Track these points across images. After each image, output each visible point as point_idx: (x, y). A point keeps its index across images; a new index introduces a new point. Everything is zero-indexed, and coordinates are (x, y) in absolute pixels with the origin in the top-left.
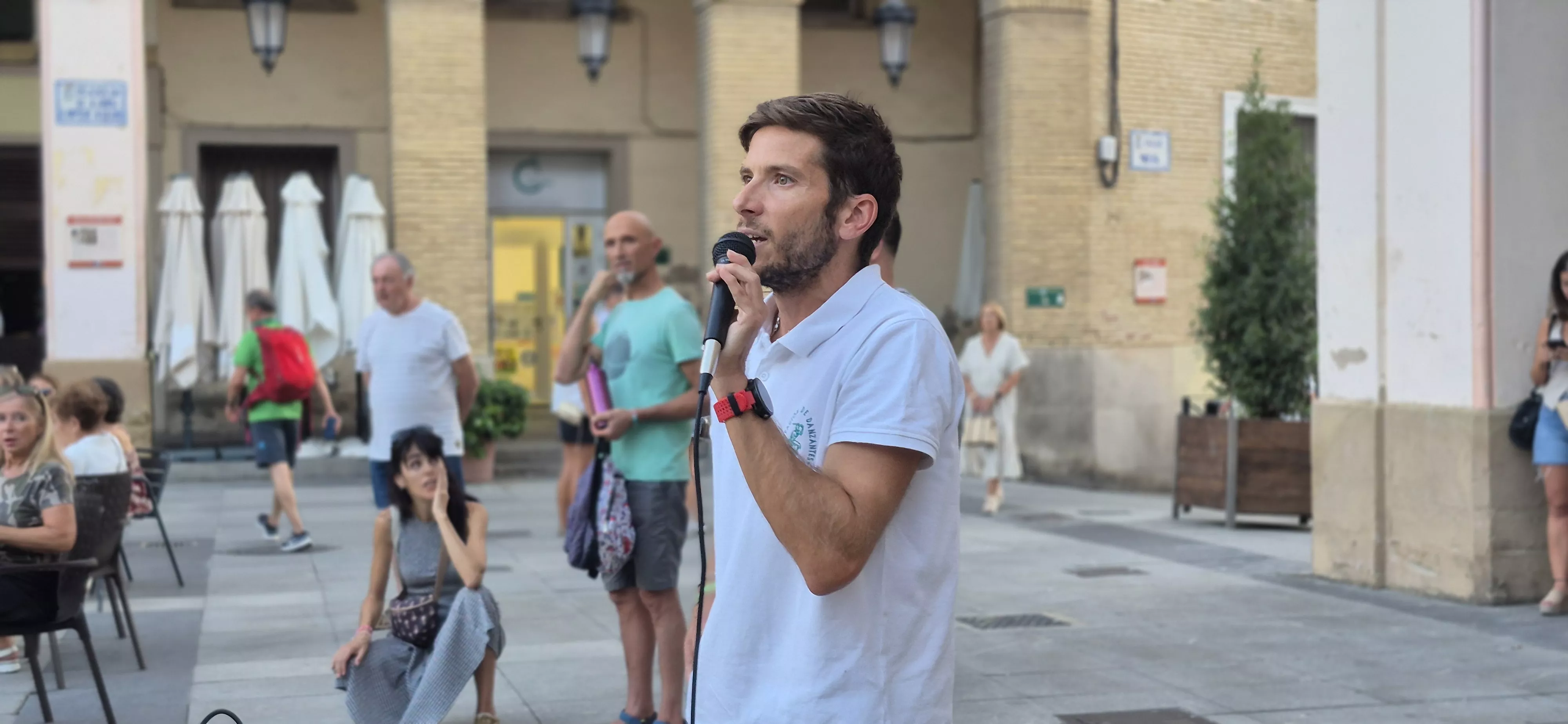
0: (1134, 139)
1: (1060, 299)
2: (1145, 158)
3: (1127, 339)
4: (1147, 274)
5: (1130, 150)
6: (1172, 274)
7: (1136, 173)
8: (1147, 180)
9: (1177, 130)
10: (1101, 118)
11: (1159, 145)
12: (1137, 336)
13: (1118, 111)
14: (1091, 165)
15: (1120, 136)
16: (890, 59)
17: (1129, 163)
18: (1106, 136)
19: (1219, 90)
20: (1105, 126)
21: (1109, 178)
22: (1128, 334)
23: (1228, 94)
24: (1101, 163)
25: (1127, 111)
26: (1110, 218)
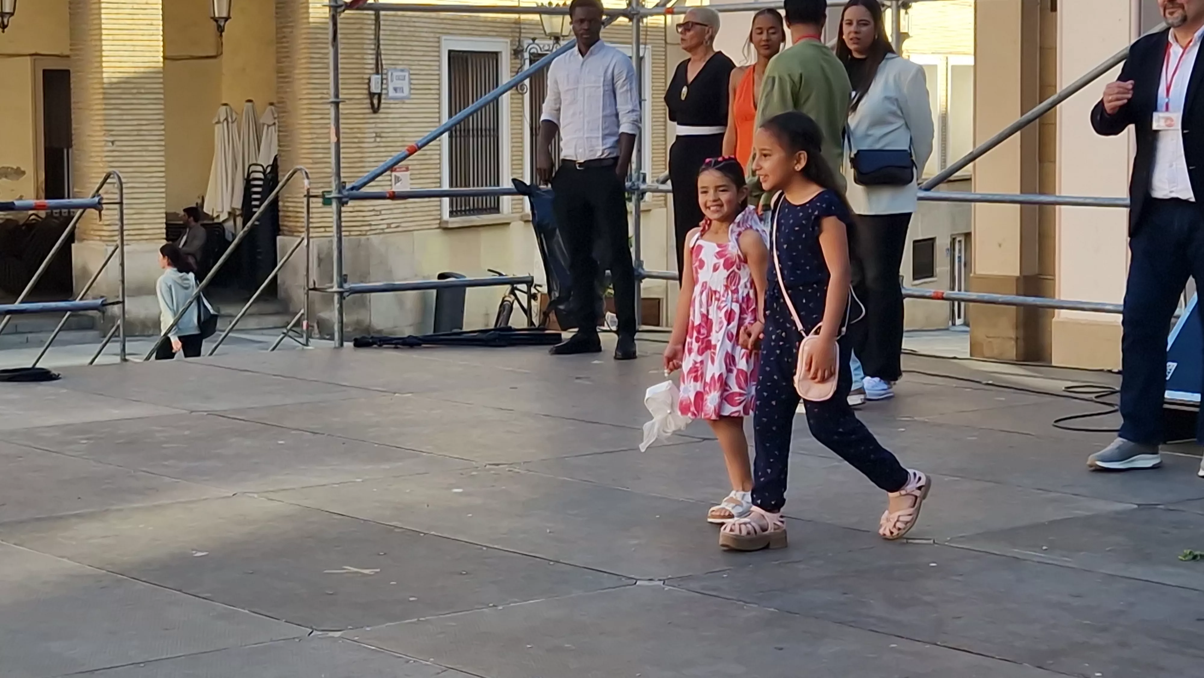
0: (390, 74)
2: (396, 90)
3: (387, 228)
4: (399, 178)
5: (387, 84)
6: (413, 177)
7: (392, 101)
8: (397, 106)
9: (414, 67)
10: (371, 60)
11: (404, 79)
12: (393, 226)
13: (380, 54)
14: (366, 96)
15: (382, 74)
16: (219, 13)
17: (387, 94)
18: (373, 74)
19: (438, 35)
20: (373, 66)
21: (376, 106)
22: (388, 224)
23: (444, 37)
24: (371, 95)
25: (385, 54)
26: (376, 136)
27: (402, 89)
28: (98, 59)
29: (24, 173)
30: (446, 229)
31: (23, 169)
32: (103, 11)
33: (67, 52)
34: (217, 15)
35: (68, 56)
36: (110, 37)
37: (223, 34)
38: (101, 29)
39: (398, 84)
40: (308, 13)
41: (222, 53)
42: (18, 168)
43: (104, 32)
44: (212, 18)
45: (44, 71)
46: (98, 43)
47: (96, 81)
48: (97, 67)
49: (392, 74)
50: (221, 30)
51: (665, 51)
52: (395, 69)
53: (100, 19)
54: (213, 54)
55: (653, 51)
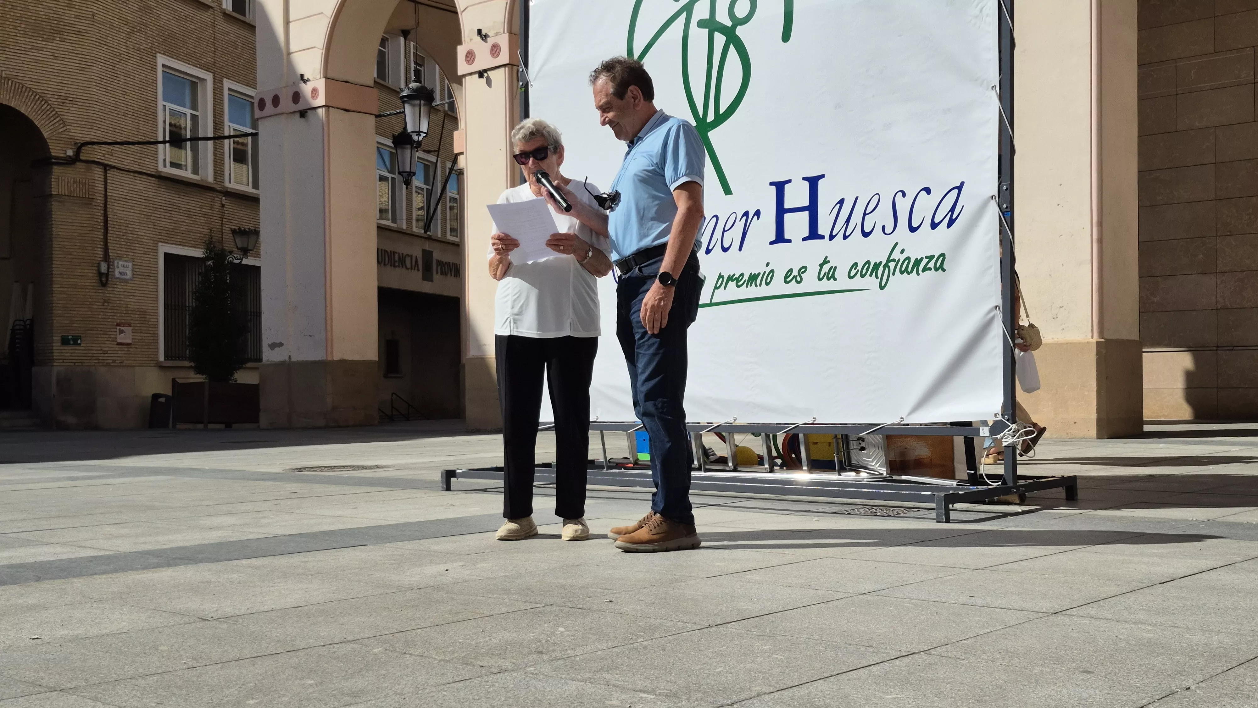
0: (116, 262)
1: (79, 342)
2: (121, 273)
3: (112, 363)
4: (122, 330)
5: (113, 269)
6: (134, 331)
7: (117, 280)
8: (122, 284)
9: (136, 261)
10: (100, 252)
11: (127, 267)
12: (117, 361)
13: (108, 249)
14: (95, 275)
15: (109, 262)
17: (113, 275)
18: (102, 261)
19: (156, 242)
20: (101, 256)
21: (104, 282)
22: (113, 360)
23: (160, 244)
24: (100, 274)
25: (112, 250)
26: (105, 302)
27: (125, 274)
30: (161, 367)
39: (122, 270)
49: (118, 263)
52: (121, 260)
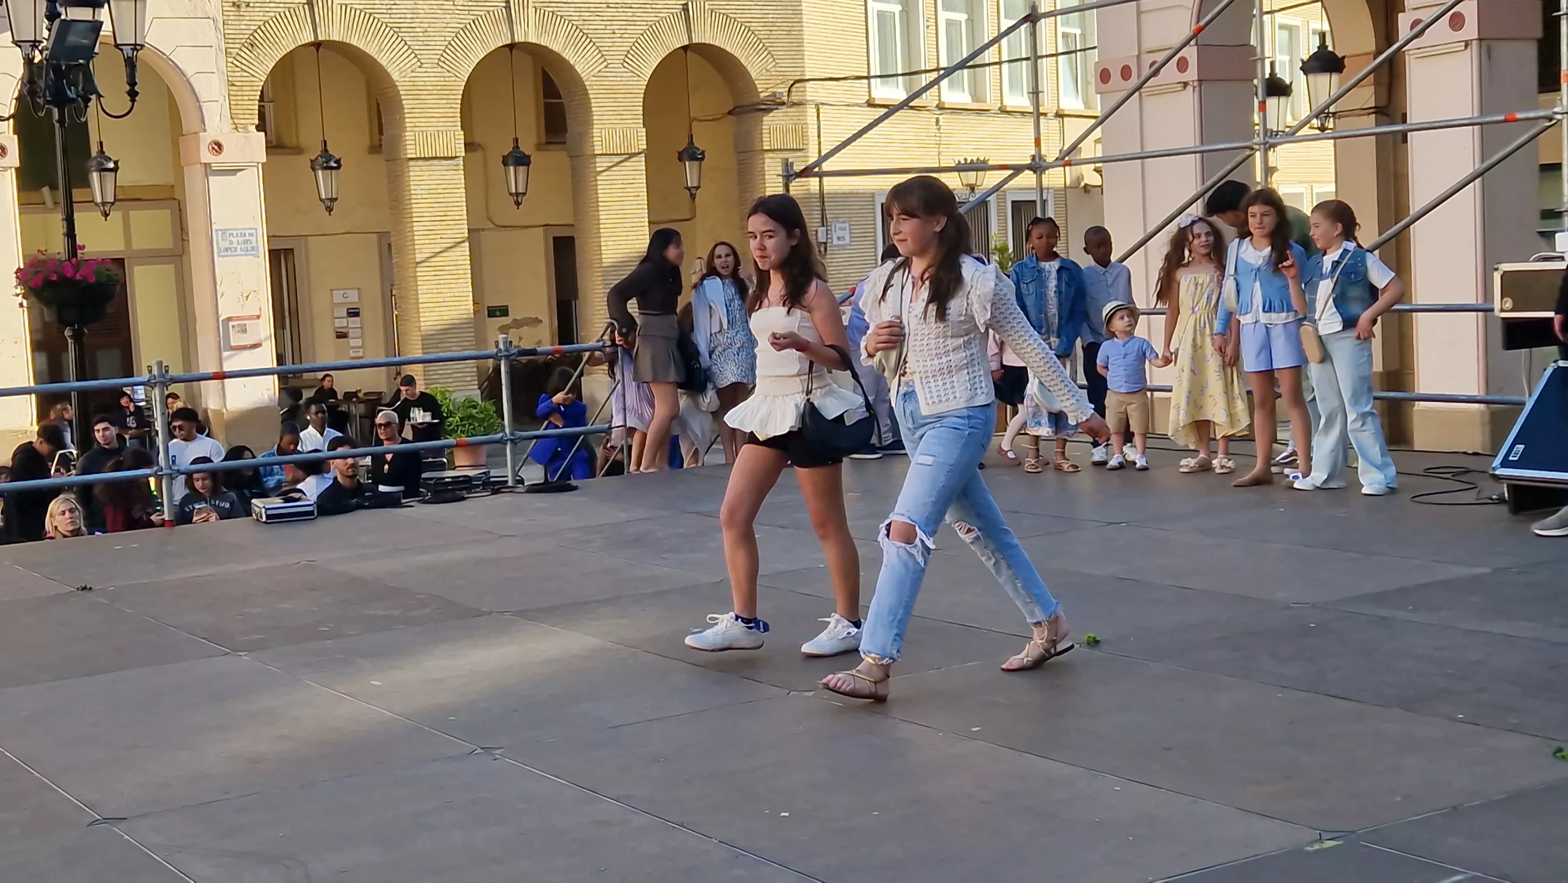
2: (838, 238)
5: (831, 234)
7: (835, 248)
8: (841, 252)
9: (853, 219)
10: (817, 215)
11: (845, 229)
13: (825, 210)
15: (827, 226)
16: (691, 183)
17: (832, 242)
18: (820, 226)
19: (872, 191)
20: (819, 220)
23: (877, 193)
25: (829, 210)
27: (844, 238)
28: (597, 226)
29: (541, 321)
31: (540, 318)
32: (599, 187)
33: (571, 222)
34: (689, 185)
35: (572, 225)
36: (606, 208)
37: (696, 200)
38: (598, 202)
39: (840, 234)
40: (764, 179)
41: (695, 216)
42: (537, 318)
43: (600, 204)
44: (685, 188)
45: (554, 238)
46: (596, 213)
47: (595, 244)
48: (596, 233)
49: (835, 226)
50: (693, 197)
51: (1065, 194)
52: (838, 222)
53: (597, 194)
54: (688, 217)
55: (1054, 194)
